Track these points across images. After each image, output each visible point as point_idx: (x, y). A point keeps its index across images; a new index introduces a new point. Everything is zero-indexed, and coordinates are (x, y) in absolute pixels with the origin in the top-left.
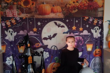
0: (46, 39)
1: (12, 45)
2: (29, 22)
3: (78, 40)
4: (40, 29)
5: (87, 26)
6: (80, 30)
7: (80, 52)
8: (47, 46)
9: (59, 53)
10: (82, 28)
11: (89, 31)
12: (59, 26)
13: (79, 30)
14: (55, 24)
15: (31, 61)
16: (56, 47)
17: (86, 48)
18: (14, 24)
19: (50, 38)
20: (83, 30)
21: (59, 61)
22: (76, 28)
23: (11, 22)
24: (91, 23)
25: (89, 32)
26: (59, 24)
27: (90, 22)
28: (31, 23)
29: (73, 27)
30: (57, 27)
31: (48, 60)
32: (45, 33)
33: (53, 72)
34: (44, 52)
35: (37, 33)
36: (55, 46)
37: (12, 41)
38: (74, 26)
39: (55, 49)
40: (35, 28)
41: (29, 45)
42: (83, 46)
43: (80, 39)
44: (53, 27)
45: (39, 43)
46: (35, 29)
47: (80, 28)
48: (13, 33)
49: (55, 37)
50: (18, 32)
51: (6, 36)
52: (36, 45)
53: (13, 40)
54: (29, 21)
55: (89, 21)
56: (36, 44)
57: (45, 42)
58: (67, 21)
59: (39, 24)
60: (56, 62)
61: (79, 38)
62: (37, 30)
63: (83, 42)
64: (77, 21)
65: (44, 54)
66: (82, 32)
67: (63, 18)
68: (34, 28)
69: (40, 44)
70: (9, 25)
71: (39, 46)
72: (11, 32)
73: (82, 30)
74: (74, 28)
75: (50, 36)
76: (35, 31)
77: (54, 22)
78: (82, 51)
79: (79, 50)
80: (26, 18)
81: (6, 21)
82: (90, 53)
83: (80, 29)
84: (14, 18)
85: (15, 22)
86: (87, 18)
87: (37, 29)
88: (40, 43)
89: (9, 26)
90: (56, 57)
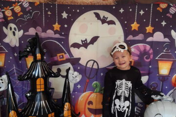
0: (76, 45)
1: (16, 55)
2: (46, 12)
3: (141, 52)
4: (66, 26)
5: (164, 23)
6: (147, 32)
7: (144, 75)
8: (79, 59)
9: (102, 74)
10: (152, 26)
11: (167, 35)
12: (104, 21)
13: (146, 30)
14: (96, 17)
15: (43, 86)
16: (95, 63)
17: (158, 68)
18: (19, 15)
19: (85, 44)
20: (154, 31)
21: (101, 90)
22: (139, 27)
23: (12, 10)
24: (171, 17)
25: (165, 37)
26: (104, 17)
27: (171, 14)
28: (49, 13)
29: (132, 25)
30: (100, 22)
31: (79, 86)
32: (75, 34)
33: (88, 108)
34: (71, 71)
35: (61, 35)
36: (95, 61)
37: (15, 46)
38: (135, 23)
39: (94, 67)
40: (57, 23)
41: (39, 56)
42: (150, 63)
43: (145, 50)
44: (91, 24)
45: (63, 54)
46: (57, 26)
47: (148, 26)
48: (17, 32)
49: (95, 43)
50: (26, 30)
51: (5, 36)
52: (58, 57)
53: (18, 45)
54: (45, 9)
55: (169, 12)
56: (58, 55)
57: (76, 53)
58: (122, 11)
59: (65, 15)
60: (95, 91)
61: (145, 47)
62: (60, 28)
63: (152, 56)
64: (142, 12)
65: (69, 75)
66: (151, 35)
67: (112, 4)
68: (55, 24)
69: (67, 56)
70: (10, 17)
71: (64, 59)
72: (13, 30)
73: (151, 32)
74: (135, 26)
75: (86, 40)
76: (57, 30)
77: (95, 13)
78: (148, 74)
79: (141, 72)
80: (41, 4)
81: (5, 8)
82: (164, 79)
83: (147, 28)
84: (19, 2)
85: (21, 11)
86: (163, 6)
87: (60, 26)
88: (65, 54)
89: (9, 19)
90: (95, 82)
